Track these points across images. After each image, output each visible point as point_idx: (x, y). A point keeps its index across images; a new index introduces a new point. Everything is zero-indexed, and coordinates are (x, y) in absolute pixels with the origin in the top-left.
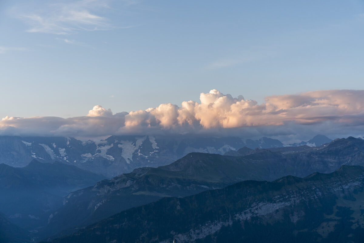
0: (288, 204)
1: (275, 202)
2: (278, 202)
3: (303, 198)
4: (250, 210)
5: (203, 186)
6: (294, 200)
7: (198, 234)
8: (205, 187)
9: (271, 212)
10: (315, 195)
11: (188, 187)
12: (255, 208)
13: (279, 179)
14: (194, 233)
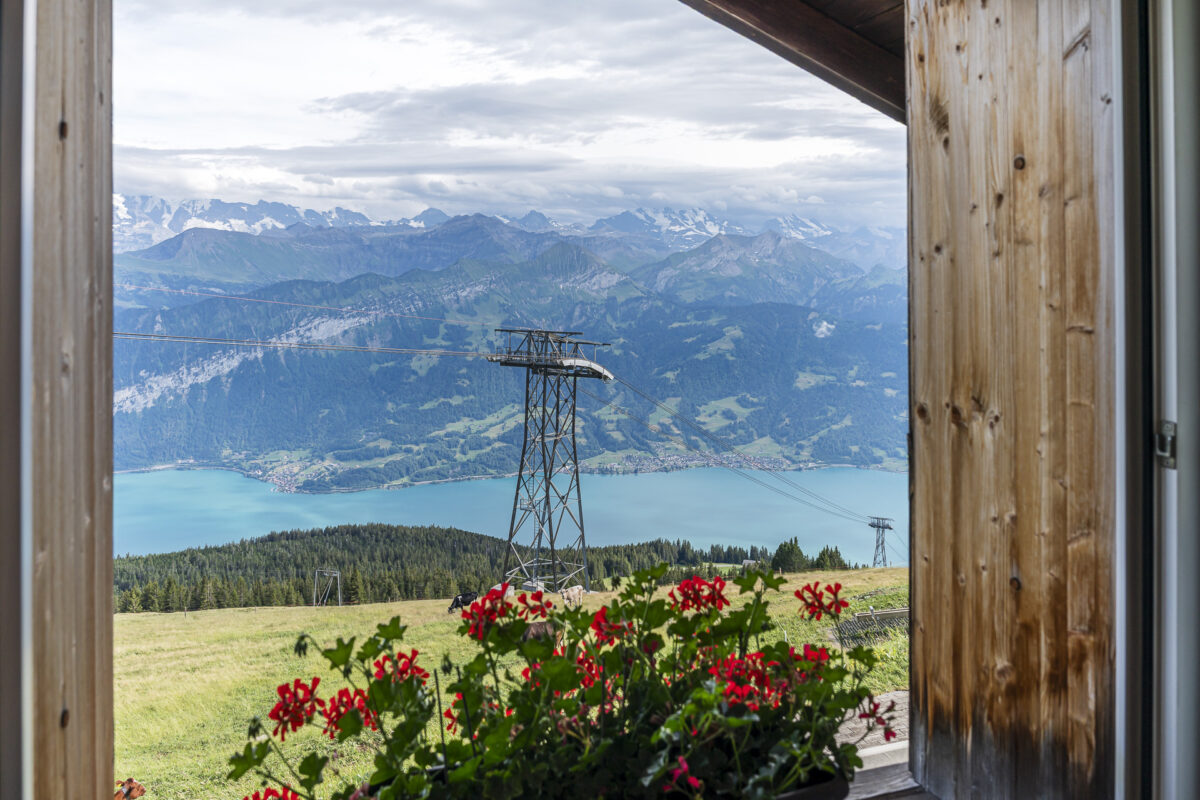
0: (364, 321)
1: (342, 318)
2: (349, 317)
3: (392, 311)
4: (298, 332)
5: (213, 289)
6: (376, 315)
7: (196, 375)
8: (217, 290)
9: (335, 334)
10: (412, 306)
11: (183, 291)
12: (305, 328)
13: (352, 279)
14: (189, 374)
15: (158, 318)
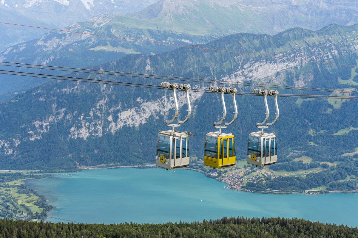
0: (292, 65)
1: (275, 62)
2: (281, 62)
3: (314, 57)
4: (243, 73)
5: (183, 40)
6: (301, 60)
7: (173, 102)
8: (187, 41)
9: (270, 75)
10: (329, 54)
11: (164, 41)
12: (248, 70)
13: (283, 33)
14: (168, 101)
15: (148, 61)
